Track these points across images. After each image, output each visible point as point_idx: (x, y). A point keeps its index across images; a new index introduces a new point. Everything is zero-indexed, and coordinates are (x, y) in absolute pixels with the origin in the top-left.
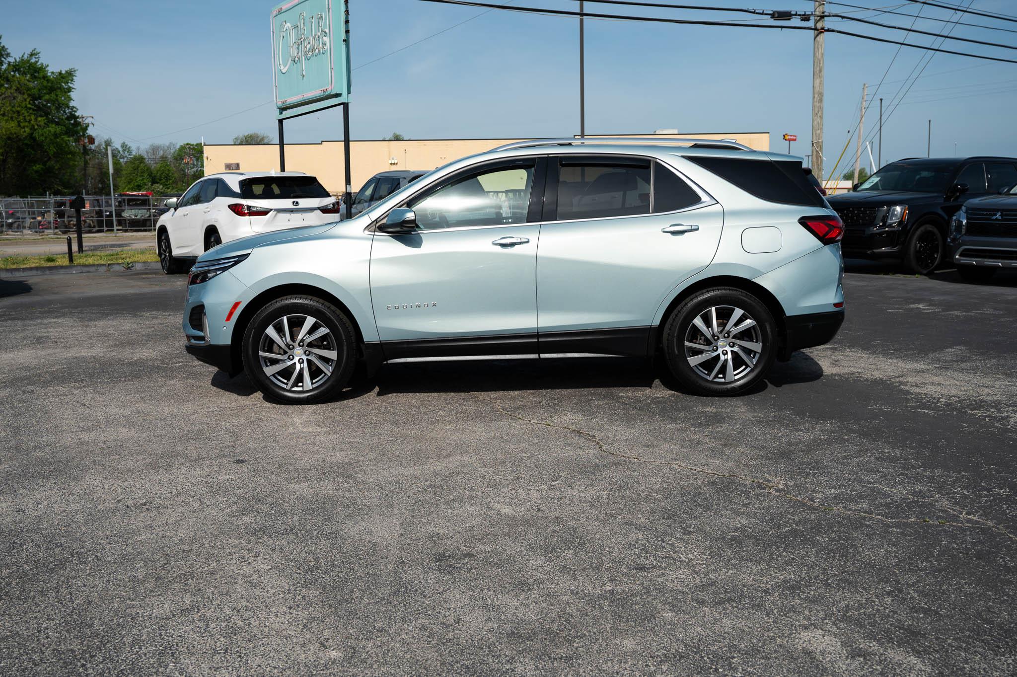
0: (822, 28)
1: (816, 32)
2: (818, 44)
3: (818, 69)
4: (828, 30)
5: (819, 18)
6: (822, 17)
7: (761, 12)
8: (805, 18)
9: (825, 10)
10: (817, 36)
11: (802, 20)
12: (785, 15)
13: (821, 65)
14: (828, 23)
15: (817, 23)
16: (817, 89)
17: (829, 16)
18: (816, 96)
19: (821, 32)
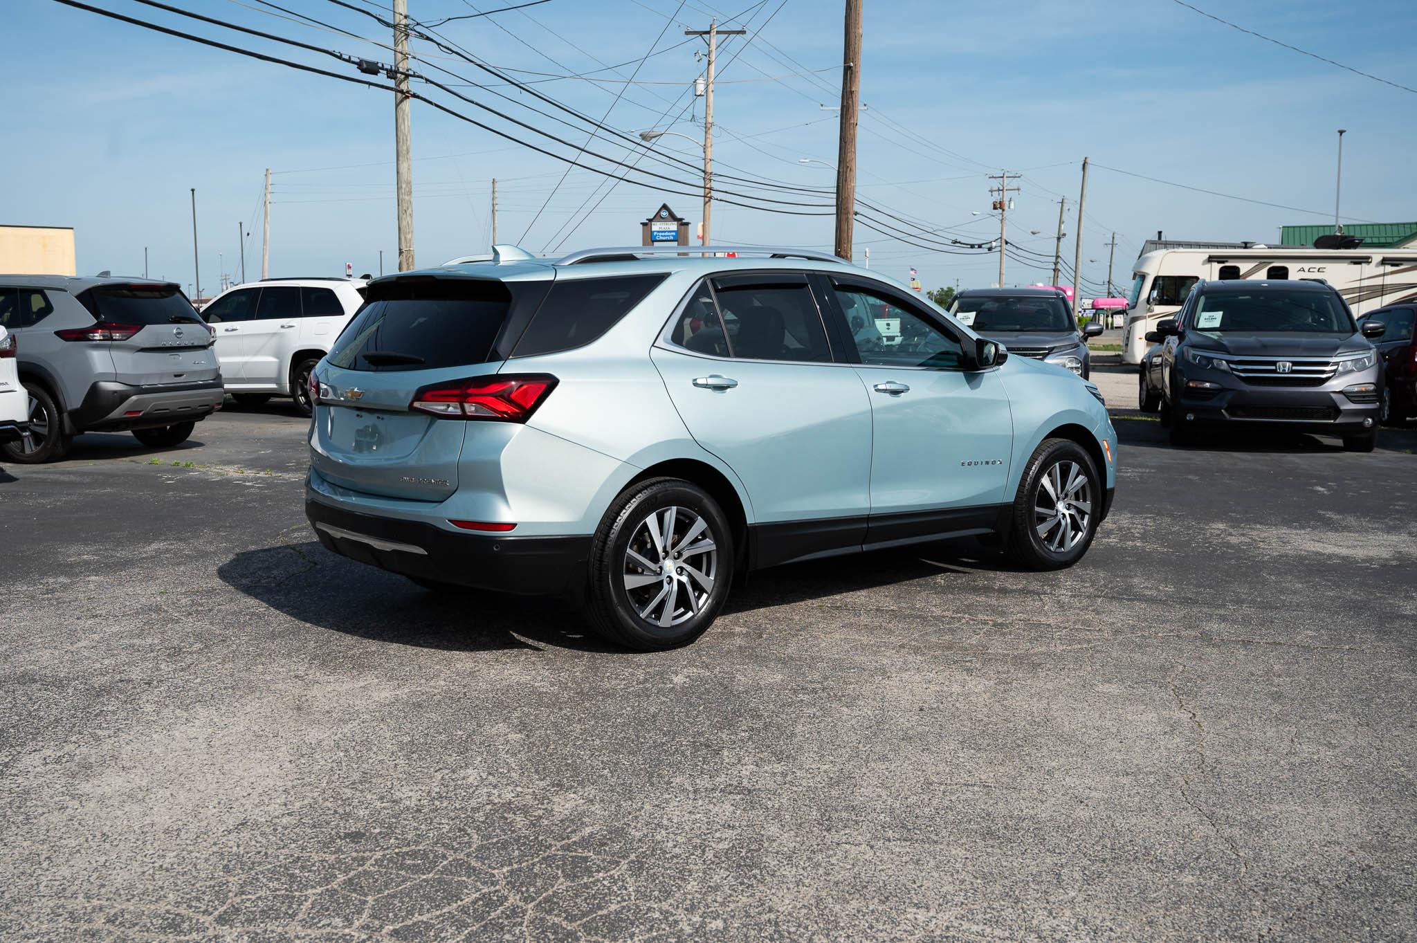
0: (408, 92)
1: (399, 95)
2: (403, 114)
3: (405, 148)
4: (414, 96)
5: (403, 76)
6: (407, 76)
7: (347, 57)
8: (392, 74)
9: (409, 67)
10: (402, 101)
11: (388, 77)
12: (370, 68)
13: (408, 143)
14: (412, 85)
15: (400, 83)
16: (404, 176)
17: (414, 76)
18: (404, 186)
19: (407, 97)
